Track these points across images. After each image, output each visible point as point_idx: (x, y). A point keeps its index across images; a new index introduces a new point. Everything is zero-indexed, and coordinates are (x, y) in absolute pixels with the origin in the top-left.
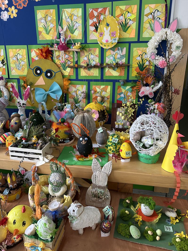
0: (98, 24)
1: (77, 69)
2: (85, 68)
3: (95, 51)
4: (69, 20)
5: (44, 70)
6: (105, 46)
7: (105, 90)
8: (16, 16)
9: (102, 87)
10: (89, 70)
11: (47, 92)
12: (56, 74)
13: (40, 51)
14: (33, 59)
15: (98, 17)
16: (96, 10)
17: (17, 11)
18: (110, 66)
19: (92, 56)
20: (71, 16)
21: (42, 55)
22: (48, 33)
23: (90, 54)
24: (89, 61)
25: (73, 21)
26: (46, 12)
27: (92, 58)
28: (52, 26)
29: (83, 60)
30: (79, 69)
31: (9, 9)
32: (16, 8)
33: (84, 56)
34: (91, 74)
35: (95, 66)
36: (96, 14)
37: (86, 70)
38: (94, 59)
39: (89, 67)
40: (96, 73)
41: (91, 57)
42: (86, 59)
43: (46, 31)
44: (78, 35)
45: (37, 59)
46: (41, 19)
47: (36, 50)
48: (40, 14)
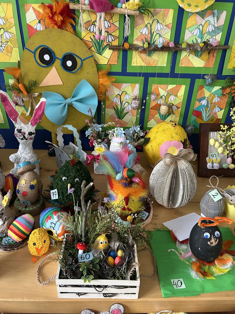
1: (125, 51)
2: (144, 51)
3: (165, 15)
5: (59, 54)
9: (170, 87)
10: (149, 55)
12: (84, 62)
13: (48, 10)
14: (29, 27)
19: (159, 26)
21: (52, 18)
23: (155, 22)
24: (152, 36)
27: (158, 30)
29: (140, 34)
30: (129, 53)
33: (143, 26)
35: (165, 48)
37: (144, 56)
39: (151, 49)
40: (161, 61)
41: (156, 27)
42: (145, 31)
45: (39, 27)
47: (38, 8)
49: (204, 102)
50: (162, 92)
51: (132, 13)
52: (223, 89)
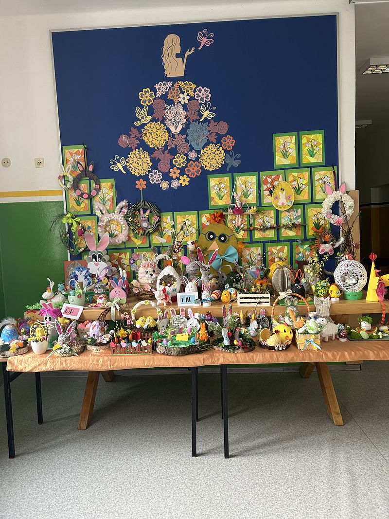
0: (272, 189)
1: (251, 231)
2: (261, 230)
3: (269, 213)
4: (243, 186)
5: (218, 235)
6: (281, 208)
7: (282, 250)
8: (187, 184)
9: (279, 248)
10: (264, 232)
11: (223, 257)
13: (213, 216)
14: (203, 224)
15: (272, 183)
16: (270, 177)
17: (188, 179)
18: (287, 227)
20: (245, 183)
21: (214, 219)
22: (221, 199)
23: (265, 216)
24: (264, 223)
25: (248, 187)
26: (220, 180)
28: (225, 192)
29: (258, 222)
30: (253, 232)
31: (181, 177)
32: (188, 176)
33: (259, 218)
34: (266, 235)
35: (271, 228)
36: (269, 180)
37: (261, 232)
38: (269, 221)
39: (264, 229)
40: (271, 234)
41: (266, 219)
42: (260, 221)
43: (219, 197)
44: (252, 198)
46: (215, 186)
47: (208, 215)
48: (213, 182)
49: (301, 255)
50: (275, 251)
51: (254, 213)
52: (310, 246)
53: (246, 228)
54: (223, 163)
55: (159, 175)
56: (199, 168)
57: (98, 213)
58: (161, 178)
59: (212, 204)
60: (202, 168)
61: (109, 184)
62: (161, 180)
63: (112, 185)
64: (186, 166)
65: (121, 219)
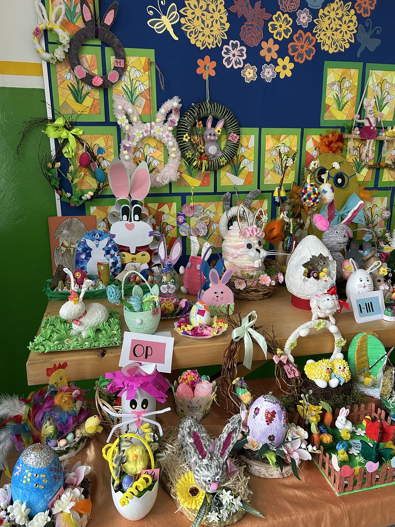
1: (378, 170)
4: (378, 89)
8: (289, 74)
11: (341, 213)
12: (350, 179)
13: (325, 140)
14: (307, 153)
17: (292, 66)
20: (382, 82)
21: (329, 145)
22: (341, 108)
25: (384, 91)
26: (343, 73)
28: (350, 96)
29: (390, 155)
30: (381, 171)
31: (280, 61)
32: (292, 60)
33: (393, 148)
37: (392, 172)
43: (339, 104)
44: (388, 113)
46: (333, 84)
47: (317, 138)
48: (332, 75)
53: (371, 163)
54: (353, 41)
55: (241, 50)
56: (311, 46)
57: (122, 121)
58: (245, 57)
59: (326, 117)
60: (318, 45)
61: (143, 60)
62: (245, 62)
63: (150, 63)
64: (291, 39)
65: (168, 136)
